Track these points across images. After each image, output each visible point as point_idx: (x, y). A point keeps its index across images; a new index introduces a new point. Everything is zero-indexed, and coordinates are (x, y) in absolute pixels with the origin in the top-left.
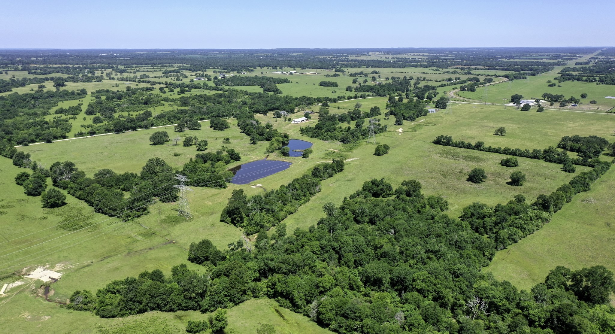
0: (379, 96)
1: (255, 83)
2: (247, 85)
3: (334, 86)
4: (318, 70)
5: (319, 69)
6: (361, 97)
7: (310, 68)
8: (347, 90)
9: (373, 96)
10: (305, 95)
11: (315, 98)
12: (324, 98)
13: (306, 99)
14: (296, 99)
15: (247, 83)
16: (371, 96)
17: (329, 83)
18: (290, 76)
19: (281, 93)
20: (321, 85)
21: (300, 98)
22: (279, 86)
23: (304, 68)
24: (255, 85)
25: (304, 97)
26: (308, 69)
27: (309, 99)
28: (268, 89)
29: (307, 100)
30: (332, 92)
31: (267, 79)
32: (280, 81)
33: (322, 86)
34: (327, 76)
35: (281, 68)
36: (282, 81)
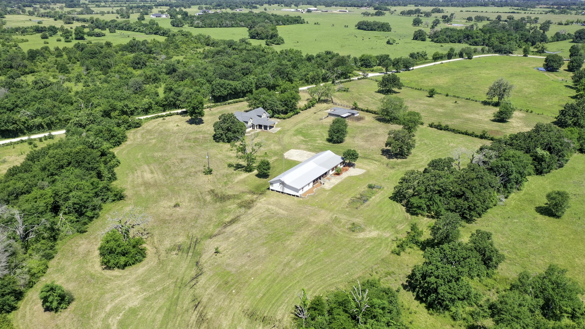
0: (496, 52)
1: (242, 24)
2: (227, 26)
3: (384, 30)
4: (348, 8)
5: (350, 6)
6: (461, 55)
7: (336, 5)
8: (415, 38)
9: (483, 51)
10: (329, 50)
11: (355, 59)
12: (377, 57)
13: (334, 60)
14: (309, 59)
15: (227, 22)
16: (479, 53)
17: (375, 23)
18: (308, 14)
19: (281, 42)
20: (359, 28)
21: (319, 56)
22: (282, 30)
23: (328, 5)
24: (242, 26)
25: (328, 53)
26: (334, 7)
27: (342, 61)
28: (257, 34)
29: (336, 65)
30: (388, 43)
31: (264, 17)
32: (288, 21)
33: (362, 29)
34: (366, 14)
35: (296, 5)
36: (290, 20)
